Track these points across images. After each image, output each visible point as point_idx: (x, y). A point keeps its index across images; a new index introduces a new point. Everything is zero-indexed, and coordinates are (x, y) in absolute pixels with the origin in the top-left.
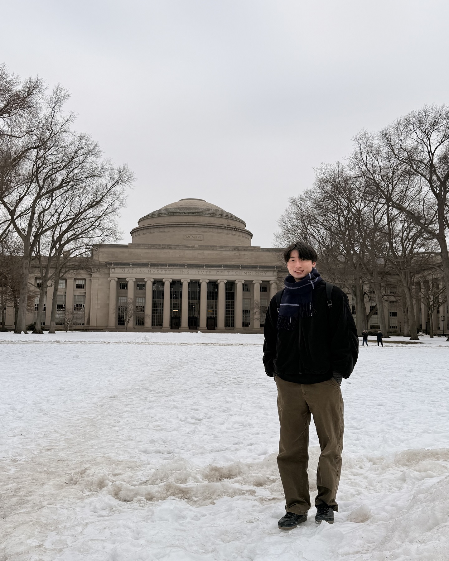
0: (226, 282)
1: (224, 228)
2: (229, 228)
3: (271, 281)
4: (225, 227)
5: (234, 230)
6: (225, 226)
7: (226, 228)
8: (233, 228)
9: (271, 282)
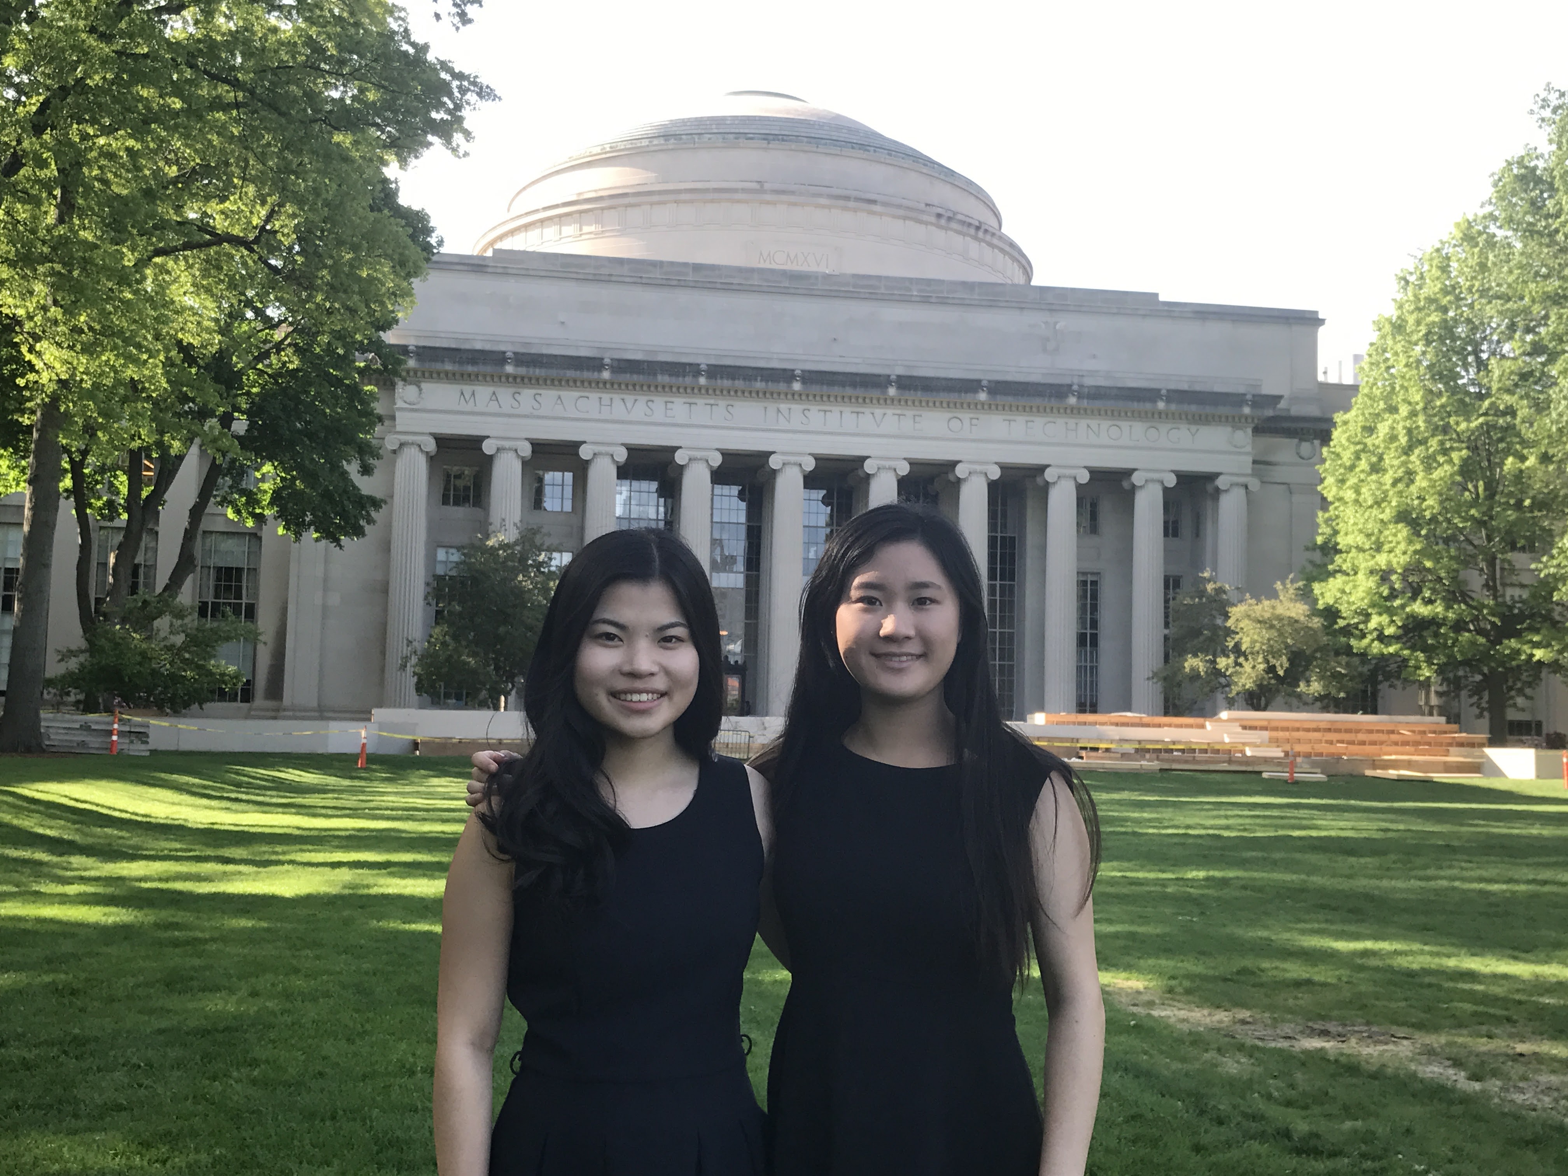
0: (995, 473)
1: (933, 219)
2: (954, 225)
3: (1221, 478)
4: (939, 216)
5: (976, 238)
6: (940, 211)
7: (943, 222)
8: (970, 225)
9: (1221, 482)
